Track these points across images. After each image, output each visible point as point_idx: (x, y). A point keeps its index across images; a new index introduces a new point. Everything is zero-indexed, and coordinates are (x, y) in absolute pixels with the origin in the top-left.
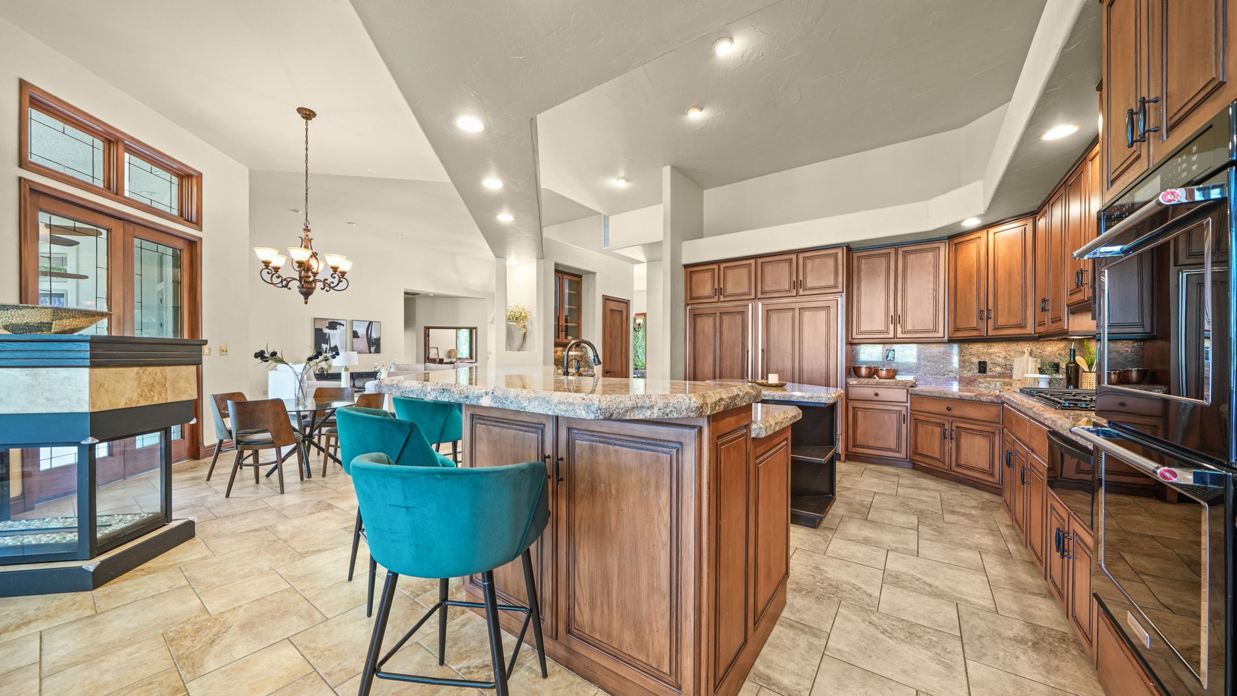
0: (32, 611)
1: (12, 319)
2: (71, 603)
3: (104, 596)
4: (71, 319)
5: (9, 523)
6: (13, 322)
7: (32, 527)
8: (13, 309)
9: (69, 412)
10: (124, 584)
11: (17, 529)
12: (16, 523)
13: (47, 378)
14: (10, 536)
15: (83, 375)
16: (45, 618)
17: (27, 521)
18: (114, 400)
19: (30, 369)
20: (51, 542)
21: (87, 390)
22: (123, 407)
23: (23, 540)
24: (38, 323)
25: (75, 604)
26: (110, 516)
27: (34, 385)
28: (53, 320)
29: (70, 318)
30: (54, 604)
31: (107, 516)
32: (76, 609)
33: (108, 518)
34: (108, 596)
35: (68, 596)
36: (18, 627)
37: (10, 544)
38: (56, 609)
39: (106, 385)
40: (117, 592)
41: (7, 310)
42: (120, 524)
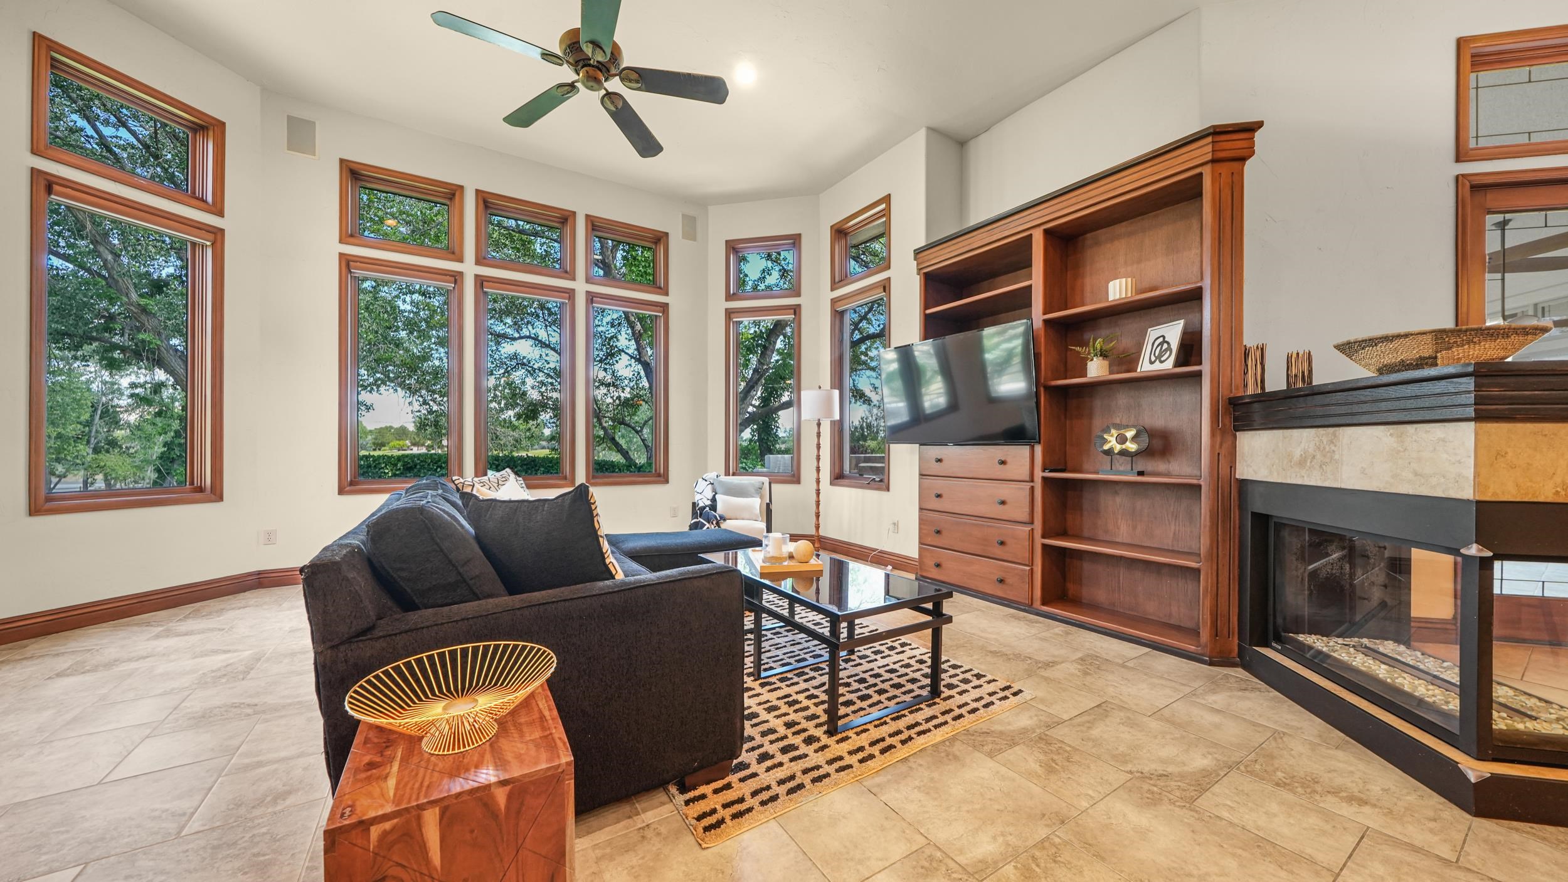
0: (1378, 788)
1: (1384, 358)
2: (1431, 814)
3: (1485, 841)
4: (1466, 347)
5: (1402, 648)
6: (1385, 363)
7: (1422, 667)
8: (1382, 342)
9: (1443, 496)
10: (1535, 845)
11: (1404, 660)
12: (1408, 652)
13: (1415, 441)
14: (1390, 666)
15: (1464, 435)
16: (1385, 811)
17: (1423, 654)
18: (1529, 484)
19: (1395, 426)
20: (1427, 699)
21: (1472, 461)
22: (1549, 500)
23: (1397, 678)
24: (1417, 359)
25: (1435, 820)
26: (1546, 702)
27: (1399, 451)
28: (1437, 352)
29: (1463, 345)
30: (1408, 798)
31: (1540, 699)
32: (1431, 831)
33: (1538, 704)
34: (1493, 847)
35: (1436, 799)
36: (1351, 799)
37: (1380, 676)
38: (1407, 809)
39: (1510, 454)
40: (1513, 850)
41: (1376, 345)
42: (1554, 726)
